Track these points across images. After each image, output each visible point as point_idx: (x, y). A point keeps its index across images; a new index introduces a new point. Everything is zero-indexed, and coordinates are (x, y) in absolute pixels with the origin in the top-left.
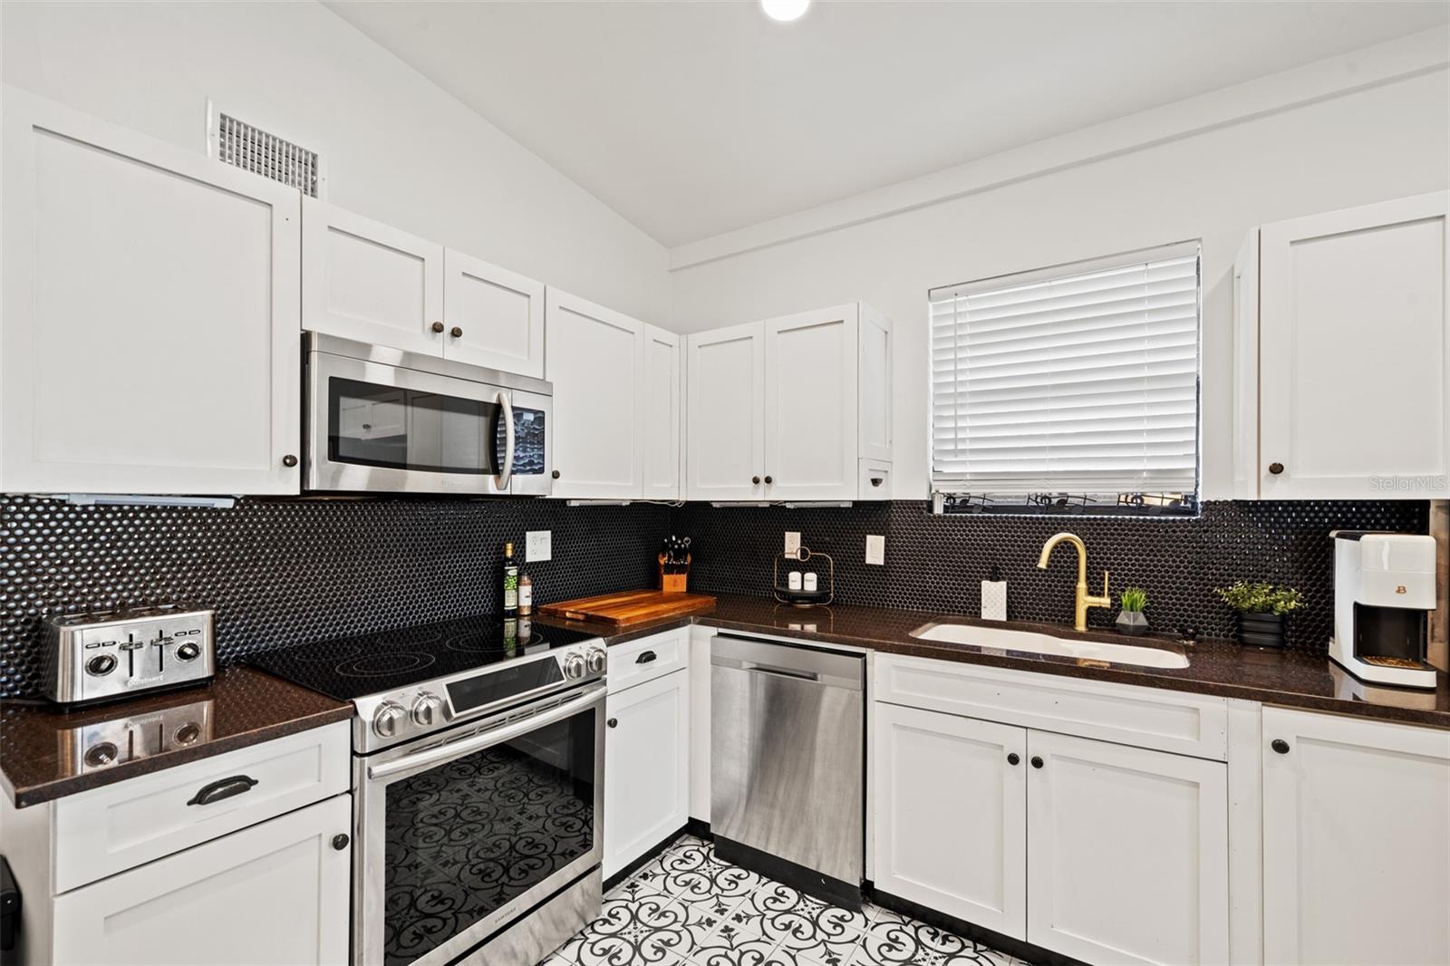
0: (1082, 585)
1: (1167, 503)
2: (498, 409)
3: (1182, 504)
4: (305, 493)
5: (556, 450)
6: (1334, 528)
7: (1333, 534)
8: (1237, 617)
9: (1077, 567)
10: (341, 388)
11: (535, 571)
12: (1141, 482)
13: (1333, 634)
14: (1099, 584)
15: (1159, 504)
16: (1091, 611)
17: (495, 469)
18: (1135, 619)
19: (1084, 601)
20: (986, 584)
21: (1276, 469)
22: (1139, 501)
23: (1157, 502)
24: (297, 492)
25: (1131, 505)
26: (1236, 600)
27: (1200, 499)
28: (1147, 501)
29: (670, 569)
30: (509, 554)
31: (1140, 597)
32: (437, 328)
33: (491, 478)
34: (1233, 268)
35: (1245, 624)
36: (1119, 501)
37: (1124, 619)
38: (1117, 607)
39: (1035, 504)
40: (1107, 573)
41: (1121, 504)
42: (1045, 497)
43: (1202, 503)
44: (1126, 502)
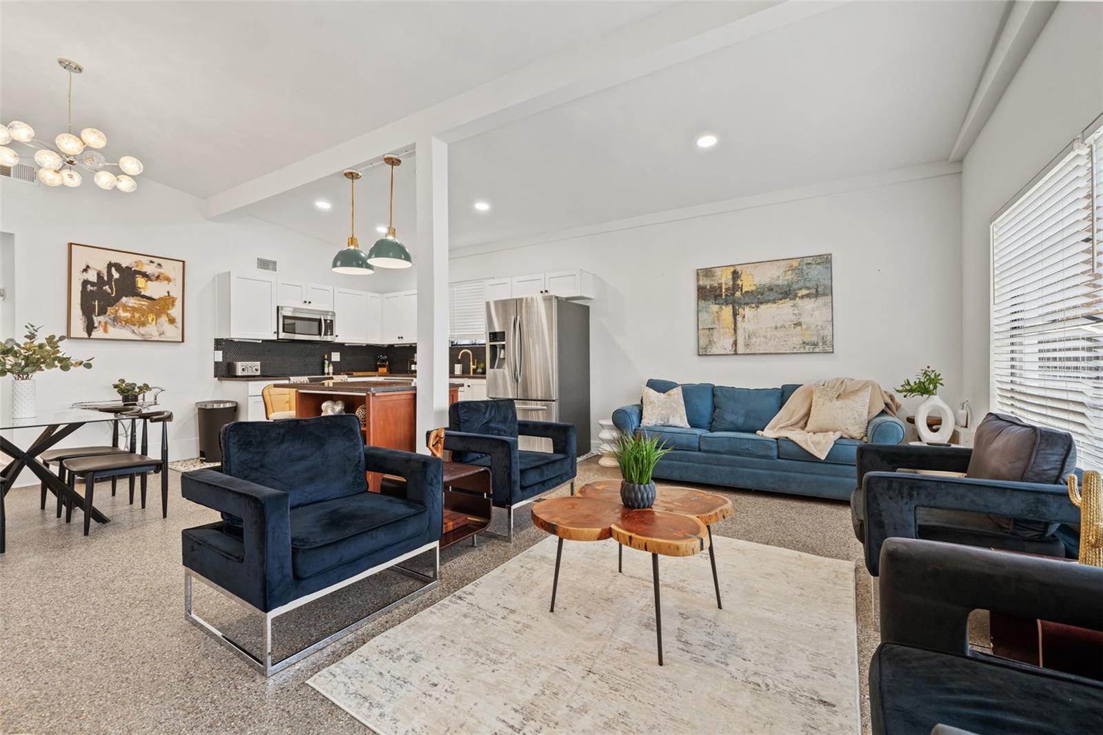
0: (471, 363)
2: (320, 320)
4: (278, 339)
5: (337, 329)
10: (285, 317)
11: (334, 364)
17: (320, 334)
19: (472, 367)
20: (456, 365)
24: (276, 339)
29: (381, 366)
30: (326, 357)
32: (305, 302)
33: (318, 337)
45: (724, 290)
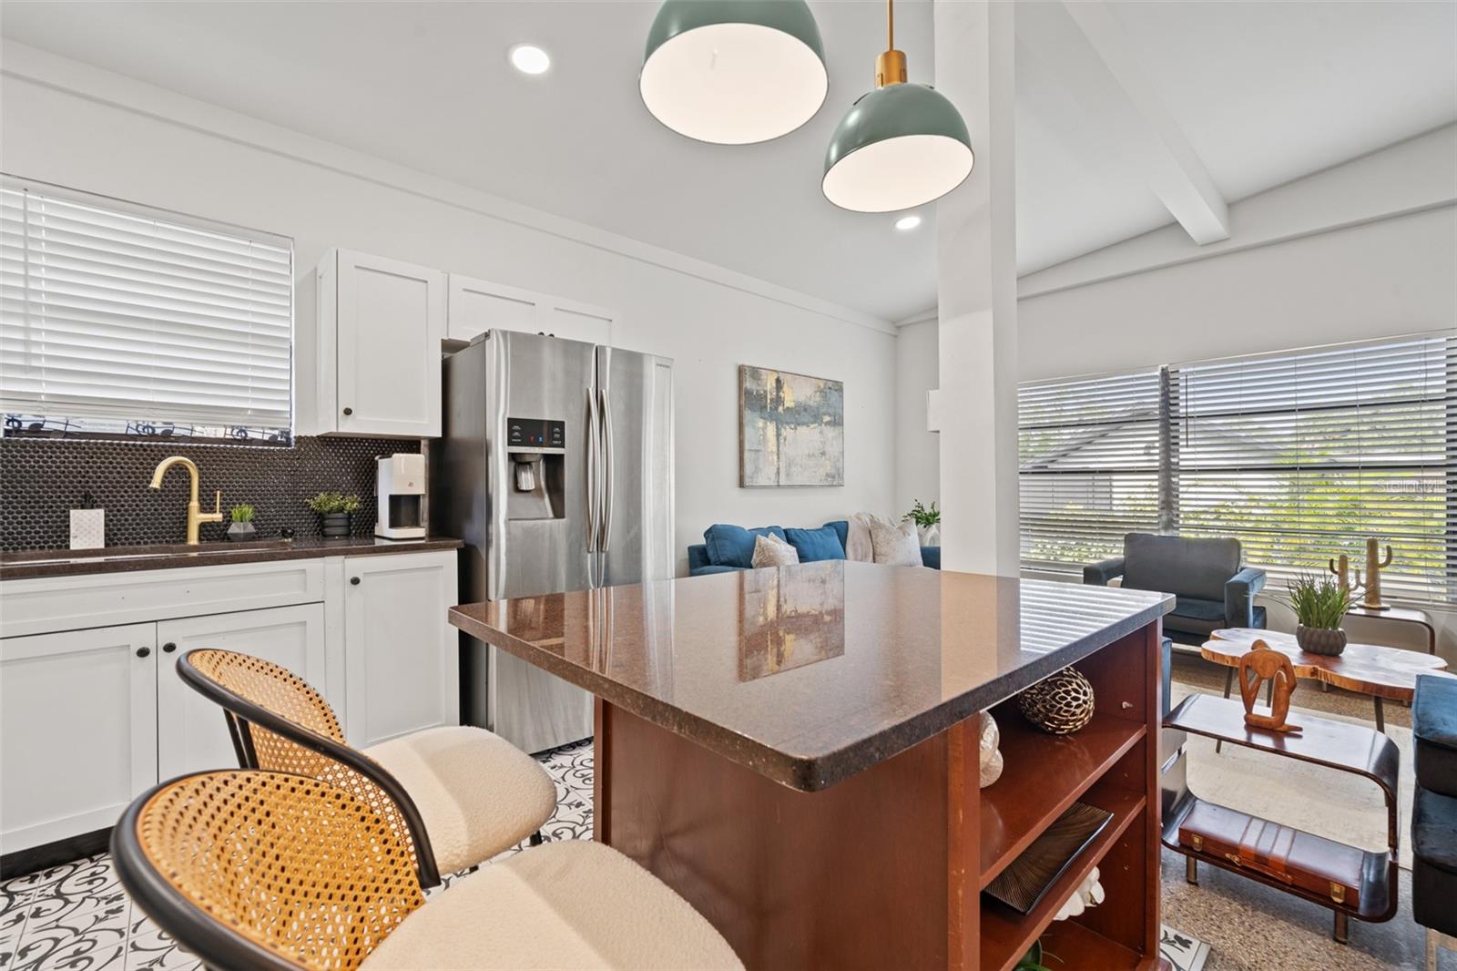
0: (194, 504)
1: (266, 437)
3: (279, 439)
6: (377, 455)
7: (377, 458)
8: (320, 518)
9: (189, 487)
12: (246, 418)
13: (377, 521)
14: (212, 500)
15: (261, 438)
16: (203, 526)
18: (245, 528)
19: (197, 517)
20: (76, 515)
21: (348, 412)
22: (243, 435)
23: (258, 436)
25: (237, 437)
26: (320, 506)
27: (293, 435)
28: (251, 435)
31: (248, 511)
34: (316, 269)
35: (327, 522)
36: (225, 434)
37: (234, 529)
38: (228, 520)
39: (137, 433)
40: (218, 492)
41: (227, 437)
42: (148, 427)
43: (295, 437)
44: (232, 435)
45: (769, 401)
